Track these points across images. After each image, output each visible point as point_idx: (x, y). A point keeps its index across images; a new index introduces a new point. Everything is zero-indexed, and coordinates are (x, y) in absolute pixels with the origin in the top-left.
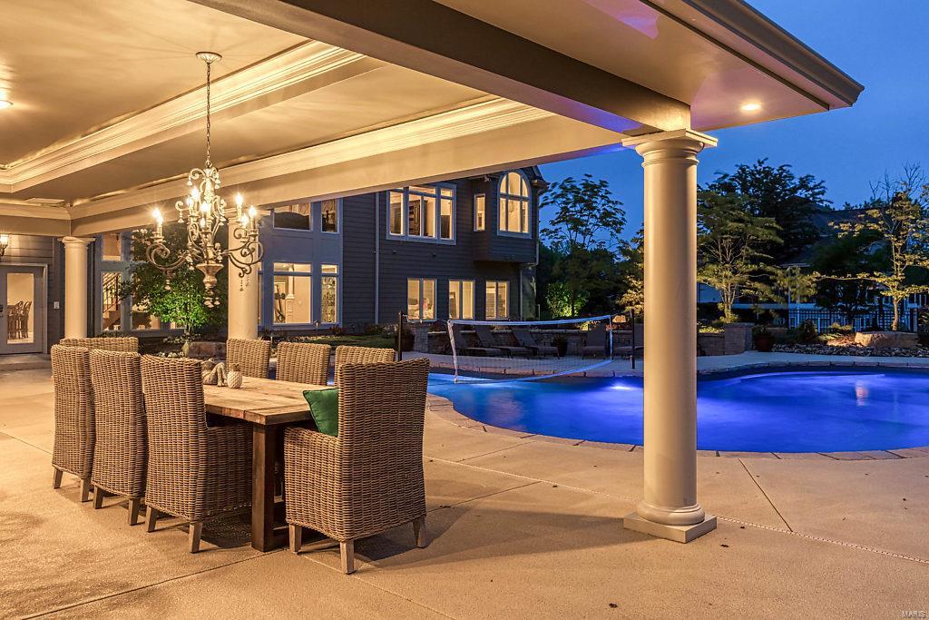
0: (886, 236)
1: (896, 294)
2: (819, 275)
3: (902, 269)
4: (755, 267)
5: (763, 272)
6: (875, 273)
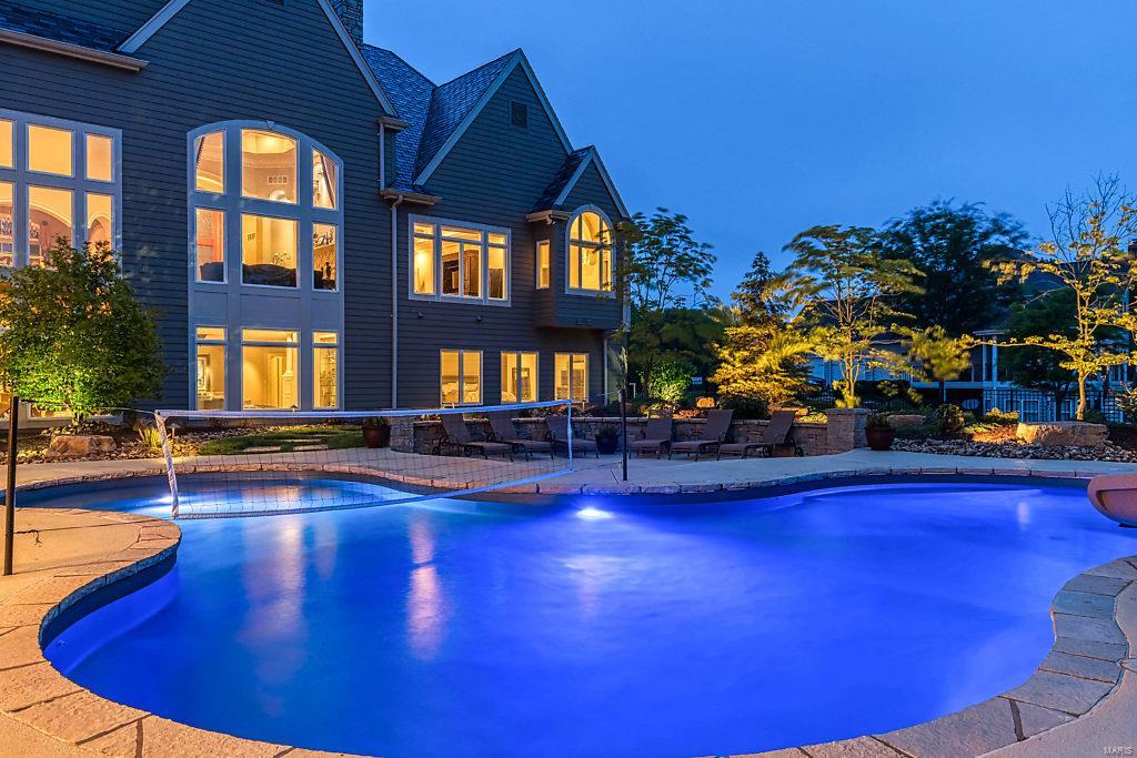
0: (1067, 281)
1: (1082, 367)
2: (972, 340)
3: (1092, 331)
4: (882, 329)
5: (896, 336)
6: (1051, 337)
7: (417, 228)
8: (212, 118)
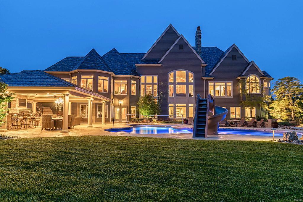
7: (210, 84)
8: (172, 71)
